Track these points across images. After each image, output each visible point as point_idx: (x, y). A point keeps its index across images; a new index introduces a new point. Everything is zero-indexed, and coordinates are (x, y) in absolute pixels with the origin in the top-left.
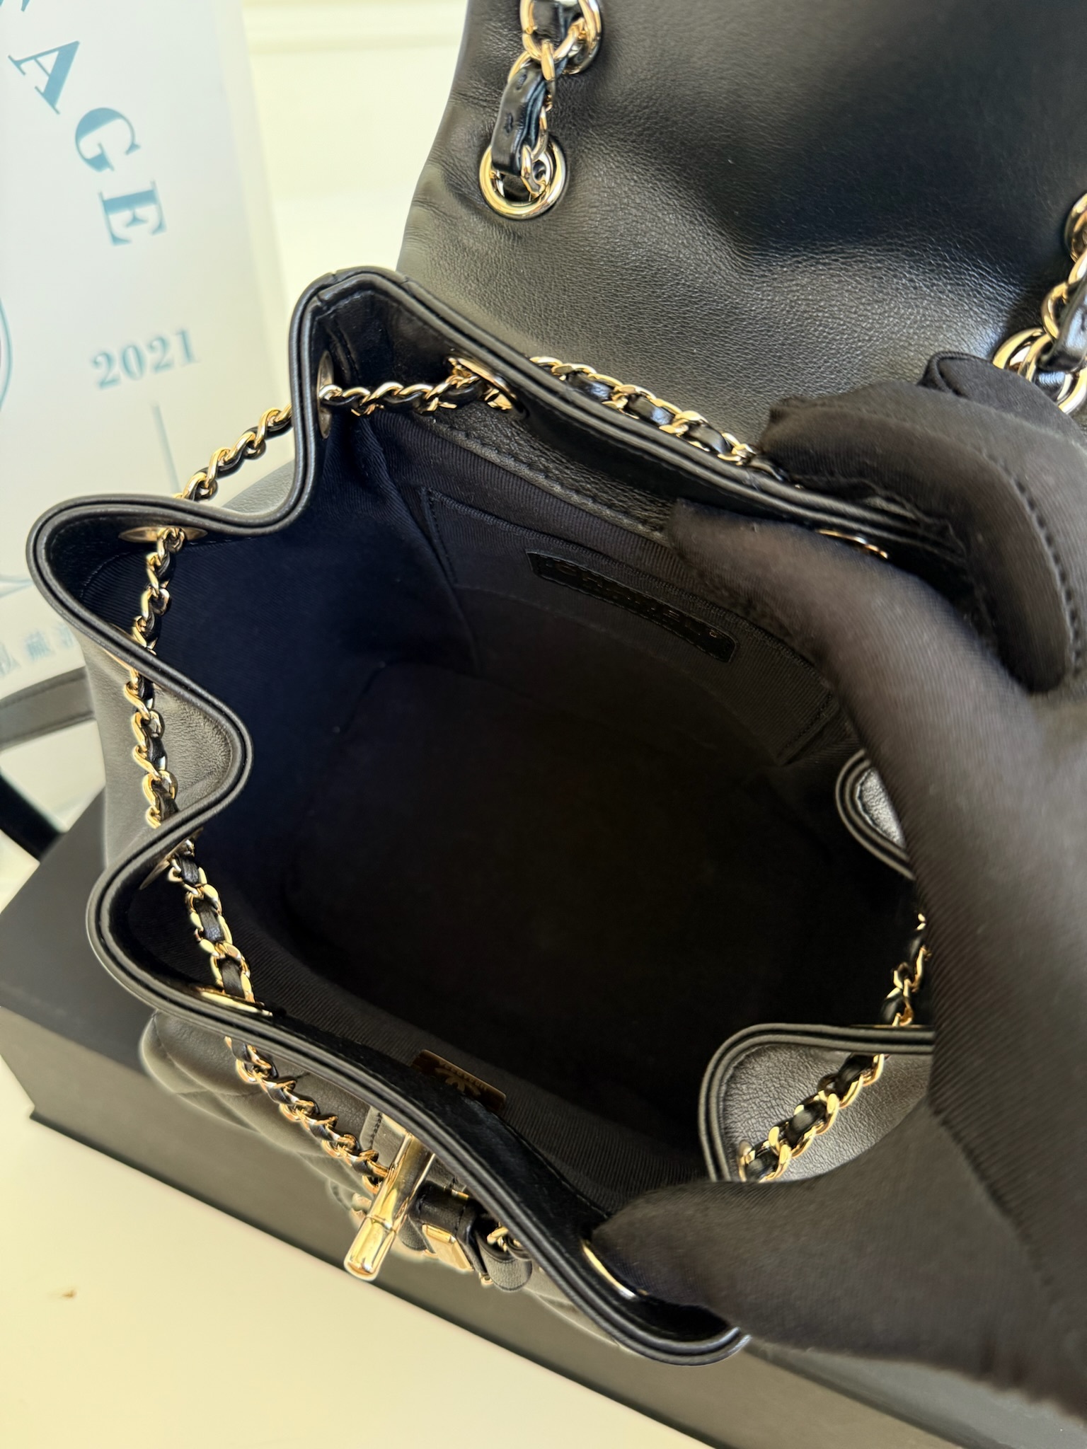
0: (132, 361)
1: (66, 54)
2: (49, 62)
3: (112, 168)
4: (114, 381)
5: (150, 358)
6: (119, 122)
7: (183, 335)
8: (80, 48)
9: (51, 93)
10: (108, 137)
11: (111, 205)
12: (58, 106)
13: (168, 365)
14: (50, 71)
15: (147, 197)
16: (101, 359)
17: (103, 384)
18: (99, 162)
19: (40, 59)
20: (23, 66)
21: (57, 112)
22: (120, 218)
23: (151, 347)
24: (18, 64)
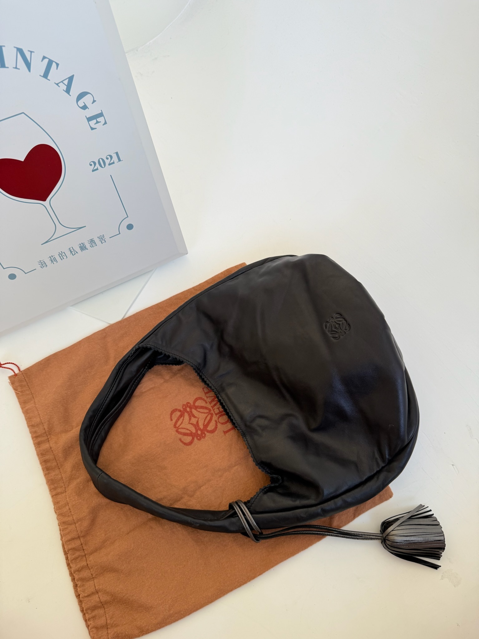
0: (102, 163)
1: (71, 79)
2: (66, 82)
3: (89, 109)
4: (97, 169)
5: (107, 162)
6: (89, 95)
7: (117, 153)
8: (75, 76)
9: (68, 91)
10: (87, 100)
11: (89, 119)
12: (70, 94)
13: (113, 163)
14: (66, 84)
15: (101, 115)
16: (92, 163)
17: (93, 171)
18: (85, 107)
19: (63, 82)
20: (59, 85)
21: (70, 96)
22: (93, 123)
23: (107, 159)
24: (57, 84)
